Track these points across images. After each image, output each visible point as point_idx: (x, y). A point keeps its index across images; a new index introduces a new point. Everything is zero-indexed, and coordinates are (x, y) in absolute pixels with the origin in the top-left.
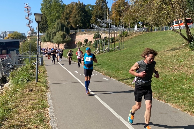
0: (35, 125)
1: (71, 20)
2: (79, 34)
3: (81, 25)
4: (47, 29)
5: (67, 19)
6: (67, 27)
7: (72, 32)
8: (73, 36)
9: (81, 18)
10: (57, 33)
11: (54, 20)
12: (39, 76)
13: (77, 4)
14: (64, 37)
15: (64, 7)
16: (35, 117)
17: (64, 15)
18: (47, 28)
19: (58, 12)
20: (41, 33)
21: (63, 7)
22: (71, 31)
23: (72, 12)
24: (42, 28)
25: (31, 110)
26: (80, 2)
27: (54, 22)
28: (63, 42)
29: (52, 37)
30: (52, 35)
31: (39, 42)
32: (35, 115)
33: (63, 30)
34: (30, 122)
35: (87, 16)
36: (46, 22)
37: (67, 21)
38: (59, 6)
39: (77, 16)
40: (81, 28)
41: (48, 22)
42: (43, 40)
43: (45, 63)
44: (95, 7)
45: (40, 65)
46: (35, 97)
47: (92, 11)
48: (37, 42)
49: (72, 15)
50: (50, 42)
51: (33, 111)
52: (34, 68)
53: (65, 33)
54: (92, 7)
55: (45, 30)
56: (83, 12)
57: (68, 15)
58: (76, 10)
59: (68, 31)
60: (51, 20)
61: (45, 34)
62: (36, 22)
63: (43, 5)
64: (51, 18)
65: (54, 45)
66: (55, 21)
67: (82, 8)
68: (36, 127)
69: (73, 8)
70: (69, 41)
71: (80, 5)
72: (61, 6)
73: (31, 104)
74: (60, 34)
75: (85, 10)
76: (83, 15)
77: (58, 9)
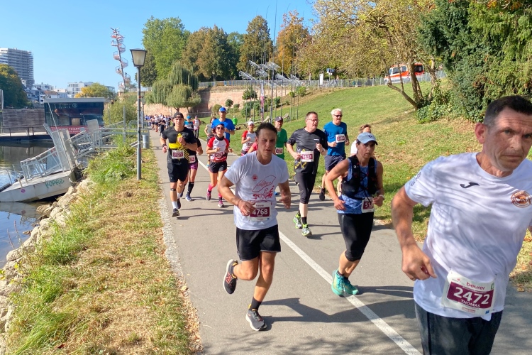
0: (139, 258)
1: (200, 62)
2: (216, 90)
3: (220, 73)
4: (155, 79)
5: (193, 60)
6: (193, 76)
7: (202, 86)
8: (205, 94)
9: (220, 60)
10: (175, 87)
11: (168, 61)
12: (142, 169)
13: (211, 31)
14: (188, 95)
15: (187, 37)
16: (138, 243)
17: (188, 52)
18: (155, 76)
19: (175, 46)
20: (144, 86)
21: (185, 36)
22: (200, 83)
23: (202, 48)
24: (146, 78)
25: (131, 231)
26: (217, 27)
27: (168, 67)
28: (186, 105)
29: (165, 94)
30: (164, 90)
31: (141, 103)
32: (139, 241)
33: (185, 82)
34: (130, 252)
35: (230, 55)
36: (154, 65)
37: (192, 65)
38: (178, 34)
39: (212, 54)
40: (219, 79)
41: (156, 66)
42: (148, 101)
43: (153, 143)
44: (246, 38)
45: (144, 147)
46: (138, 207)
47: (239, 45)
48: (137, 102)
49: (203, 52)
50: (161, 105)
51: (135, 233)
52: (133, 153)
53: (190, 88)
54: (241, 37)
55: (150, 80)
56: (223, 48)
57: (195, 52)
58: (209, 44)
59: (194, 84)
60: (163, 61)
61: (152, 88)
62: (135, 65)
63: (146, 32)
64: (162, 57)
65: (170, 109)
66: (170, 63)
67: (221, 40)
68: (141, 263)
69: (203, 39)
70: (197, 103)
71: (218, 33)
72: (182, 35)
73: (131, 220)
74: (180, 89)
75: (228, 44)
76: (223, 54)
77: (176, 41)
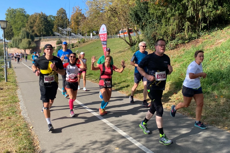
0: (8, 116)
1: (35, 28)
2: (43, 41)
3: (45, 33)
4: (13, 36)
5: (31, 27)
6: (32, 35)
7: (36, 39)
8: (38, 43)
9: (44, 27)
10: (23, 40)
11: (19, 28)
12: (8, 77)
13: (39, 14)
14: (30, 43)
15: (28, 17)
16: (7, 110)
17: (29, 24)
18: (13, 35)
19: (22, 21)
20: (7, 40)
21: (27, 17)
22: (35, 38)
23: (35, 22)
24: (8, 36)
25: (3, 105)
26: (42, 13)
27: (19, 31)
28: (29, 48)
29: (18, 43)
30: (17, 41)
31: (6, 48)
33: (28, 37)
34: (3, 114)
35: (49, 25)
36: (12, 30)
37: (31, 30)
38: (23, 16)
39: (41, 25)
40: (44, 36)
42: (10, 46)
43: (13, 66)
44: (56, 18)
45: (8, 67)
46: (6, 94)
47: (53, 21)
48: (4, 48)
49: (36, 24)
50: (16, 48)
51: (5, 106)
52: (3, 70)
53: (30, 40)
54: (54, 17)
55: (10, 37)
56: (46, 22)
57: (32, 24)
58: (39, 20)
59: (32, 38)
60: (16, 28)
61: (12, 41)
63: (7, 15)
64: (16, 26)
65: (21, 50)
66: (20, 29)
67: (44, 18)
68: (9, 118)
69: (36, 18)
70: (34, 47)
71: (43, 15)
72: (25, 16)
73: (3, 100)
74: (25, 41)
75: (48, 20)
76: (46, 25)
77: (22, 19)
